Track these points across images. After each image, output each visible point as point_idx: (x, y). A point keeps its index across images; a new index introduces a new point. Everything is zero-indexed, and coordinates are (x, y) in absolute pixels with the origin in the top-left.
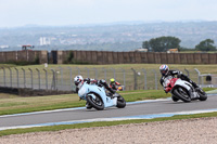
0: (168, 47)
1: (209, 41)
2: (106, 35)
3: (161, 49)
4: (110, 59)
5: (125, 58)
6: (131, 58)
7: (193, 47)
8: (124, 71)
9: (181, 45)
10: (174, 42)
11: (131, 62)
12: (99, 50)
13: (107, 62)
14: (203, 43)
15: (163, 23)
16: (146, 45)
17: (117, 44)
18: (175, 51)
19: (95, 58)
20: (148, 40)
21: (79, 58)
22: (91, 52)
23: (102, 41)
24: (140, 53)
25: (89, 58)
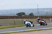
0: (22, 15)
1: (32, 13)
2: (7, 12)
3: (21, 15)
4: (8, 18)
5: (12, 17)
6: (13, 17)
7: (28, 15)
8: (12, 21)
9: (25, 14)
10: (24, 14)
11: (13, 18)
12: (6, 16)
13: (8, 19)
14: (30, 14)
15: (21, 9)
16: (17, 14)
17: (10, 14)
18: (24, 16)
19: (5, 17)
20: (18, 13)
21: (1, 17)
22: (4, 16)
23: (6, 14)
24: (16, 16)
25: (3, 18)
